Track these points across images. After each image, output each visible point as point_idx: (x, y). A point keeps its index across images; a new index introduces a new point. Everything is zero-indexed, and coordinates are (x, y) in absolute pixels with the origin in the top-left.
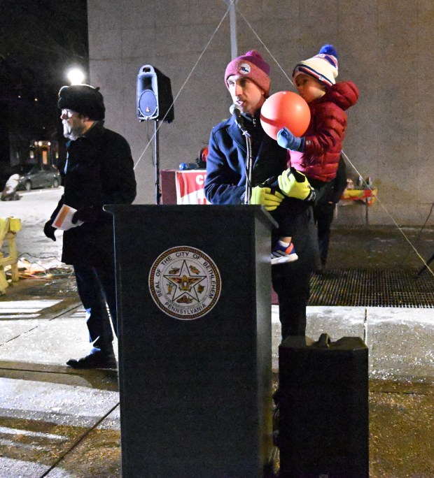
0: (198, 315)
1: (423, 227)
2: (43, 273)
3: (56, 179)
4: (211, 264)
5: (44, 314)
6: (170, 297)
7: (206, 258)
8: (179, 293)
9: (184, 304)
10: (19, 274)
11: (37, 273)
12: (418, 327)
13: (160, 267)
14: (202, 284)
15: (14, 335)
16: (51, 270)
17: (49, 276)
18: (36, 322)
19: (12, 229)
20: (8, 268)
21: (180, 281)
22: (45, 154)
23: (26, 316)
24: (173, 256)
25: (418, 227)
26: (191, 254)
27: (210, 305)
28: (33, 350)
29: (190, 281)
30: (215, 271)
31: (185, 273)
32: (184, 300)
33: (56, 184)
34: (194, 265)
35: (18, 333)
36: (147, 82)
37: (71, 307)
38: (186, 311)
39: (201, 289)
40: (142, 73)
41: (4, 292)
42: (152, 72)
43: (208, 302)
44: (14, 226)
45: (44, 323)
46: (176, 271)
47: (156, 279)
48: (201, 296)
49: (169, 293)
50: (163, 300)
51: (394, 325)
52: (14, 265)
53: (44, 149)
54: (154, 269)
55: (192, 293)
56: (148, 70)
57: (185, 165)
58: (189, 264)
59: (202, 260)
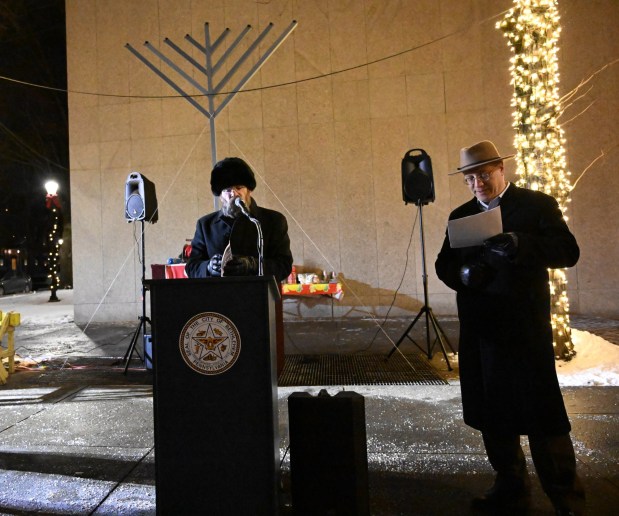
0: (221, 370)
1: (386, 318)
2: (36, 366)
3: (27, 284)
4: (233, 327)
5: (46, 399)
6: (198, 356)
7: (228, 322)
8: (205, 352)
9: (209, 362)
10: (14, 367)
11: (30, 366)
12: (393, 400)
13: (189, 330)
14: (225, 343)
15: (23, 417)
16: (43, 363)
17: (42, 368)
18: (40, 406)
19: (12, 323)
20: (6, 360)
21: (206, 342)
22: (14, 261)
23: (30, 401)
24: (200, 321)
25: (382, 317)
26: (215, 319)
27: (232, 361)
28: (44, 428)
29: (215, 342)
30: (235, 332)
31: (210, 335)
32: (210, 358)
33: (27, 289)
34: (218, 328)
35: (27, 415)
36: (134, 187)
37: (70, 393)
38: (212, 367)
39: (224, 348)
40: (129, 180)
41: (5, 382)
42: (139, 179)
43: (231, 358)
44: (14, 321)
45: (48, 406)
46: (202, 333)
47: (186, 341)
48: (224, 354)
49: (197, 352)
50: (191, 359)
51: (372, 400)
52: (11, 358)
53: (13, 256)
54: (184, 333)
55: (217, 352)
56: (136, 177)
57: (172, 260)
58: (213, 327)
59: (225, 324)
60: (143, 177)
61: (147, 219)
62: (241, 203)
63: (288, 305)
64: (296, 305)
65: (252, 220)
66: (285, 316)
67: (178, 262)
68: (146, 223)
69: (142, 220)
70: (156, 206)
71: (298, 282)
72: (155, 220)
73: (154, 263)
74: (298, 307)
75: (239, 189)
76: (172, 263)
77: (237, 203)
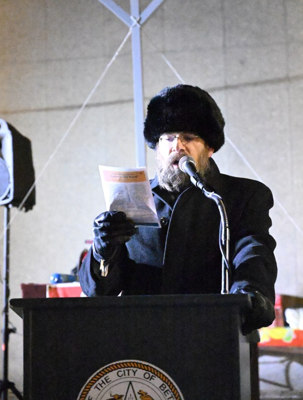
13: (93, 393)
24: (112, 375)
26: (140, 373)
34: (145, 389)
42: (5, 130)
57: (59, 276)
58: (137, 387)
59: (158, 382)
60: (11, 127)
61: (16, 202)
62: (191, 165)
63: (269, 366)
64: (282, 367)
65: (210, 195)
66: (263, 386)
67: (70, 279)
68: (14, 211)
69: (7, 205)
70: (32, 180)
71: (286, 325)
72: (30, 204)
73: (27, 282)
74: (287, 371)
75: (188, 139)
76: (59, 281)
77: (183, 166)
